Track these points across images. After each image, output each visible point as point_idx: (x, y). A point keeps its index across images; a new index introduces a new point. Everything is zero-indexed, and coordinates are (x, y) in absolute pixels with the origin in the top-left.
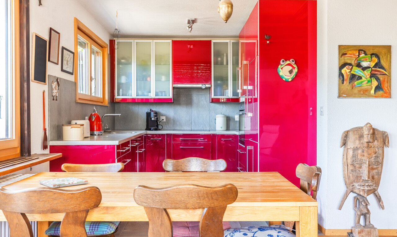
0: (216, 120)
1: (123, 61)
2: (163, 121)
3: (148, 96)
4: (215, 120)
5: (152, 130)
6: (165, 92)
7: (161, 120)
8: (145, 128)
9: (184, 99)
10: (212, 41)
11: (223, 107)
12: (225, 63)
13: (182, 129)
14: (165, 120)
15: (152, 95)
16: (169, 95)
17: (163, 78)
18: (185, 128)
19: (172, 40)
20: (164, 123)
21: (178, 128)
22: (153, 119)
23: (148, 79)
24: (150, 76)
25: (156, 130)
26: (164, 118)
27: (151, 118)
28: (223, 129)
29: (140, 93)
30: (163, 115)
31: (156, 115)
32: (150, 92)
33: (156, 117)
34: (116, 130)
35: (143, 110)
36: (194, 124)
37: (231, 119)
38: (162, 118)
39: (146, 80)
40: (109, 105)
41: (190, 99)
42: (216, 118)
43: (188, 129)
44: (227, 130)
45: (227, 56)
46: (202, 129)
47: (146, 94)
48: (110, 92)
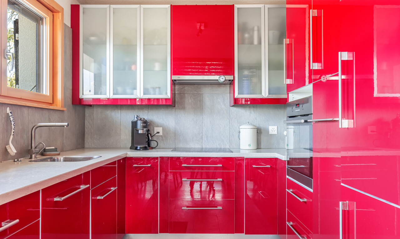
0: (241, 134)
1: (93, 38)
2: (157, 134)
3: (132, 94)
4: (239, 132)
5: (139, 150)
6: (159, 88)
7: (155, 132)
8: (130, 145)
9: (190, 101)
10: (235, 5)
11: (251, 113)
12: (256, 42)
13: (188, 146)
14: (161, 134)
15: (139, 94)
16: (166, 93)
17: (157, 67)
18: (193, 145)
19: (171, 5)
20: (160, 138)
21: (181, 145)
22: (140, 132)
23: (133, 67)
24: (135, 63)
25: (145, 149)
26: (160, 130)
27: (138, 131)
28: (251, 148)
29: (120, 89)
30: (158, 126)
31: (145, 125)
32: (135, 88)
33: (145, 129)
34: (87, 148)
35: (128, 118)
36: (206, 140)
37: (262, 131)
38: (156, 129)
39: (130, 69)
40: (65, 109)
41: (200, 101)
42: (241, 130)
43: (197, 146)
44: (257, 149)
45: (259, 31)
46: (219, 147)
47: (128, 91)
48: (71, 88)
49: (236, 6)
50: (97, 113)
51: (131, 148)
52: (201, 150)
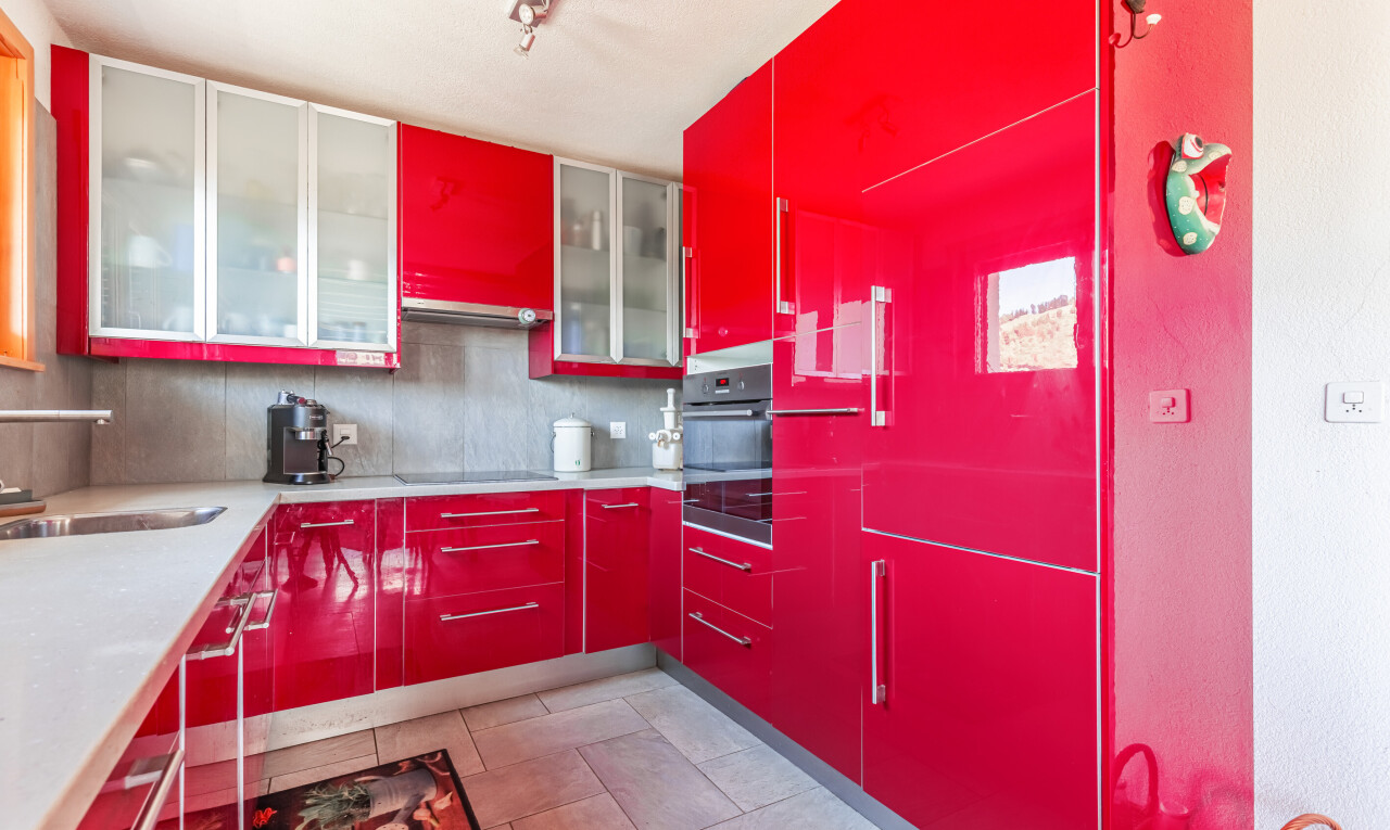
0: (556, 439)
1: (137, 164)
2: (345, 442)
3: (280, 335)
4: (553, 435)
5: (303, 484)
6: (362, 325)
7: (337, 439)
8: (263, 470)
9: (433, 362)
10: (555, 157)
11: (573, 394)
12: (596, 245)
13: (428, 470)
14: (353, 440)
15: (304, 336)
16: (385, 340)
17: (356, 271)
18: (440, 467)
19: (399, 123)
20: (350, 451)
21: (408, 468)
22: (303, 436)
23: (285, 264)
24: (290, 252)
25: (321, 480)
26: (350, 430)
27: (294, 433)
28: (581, 468)
29: (238, 320)
30: (343, 421)
31: (320, 417)
32: (292, 321)
33: (318, 429)
34: (100, 486)
35: (252, 400)
36: (472, 453)
37: (600, 432)
38: (339, 430)
39: (273, 267)
40: (41, 367)
41: (458, 364)
42: (556, 430)
43: (452, 468)
44: (592, 469)
45: (604, 221)
46: (503, 468)
47: (266, 325)
48: (53, 301)
49: (558, 162)
50: (142, 382)
51: (266, 480)
52: (462, 478)
